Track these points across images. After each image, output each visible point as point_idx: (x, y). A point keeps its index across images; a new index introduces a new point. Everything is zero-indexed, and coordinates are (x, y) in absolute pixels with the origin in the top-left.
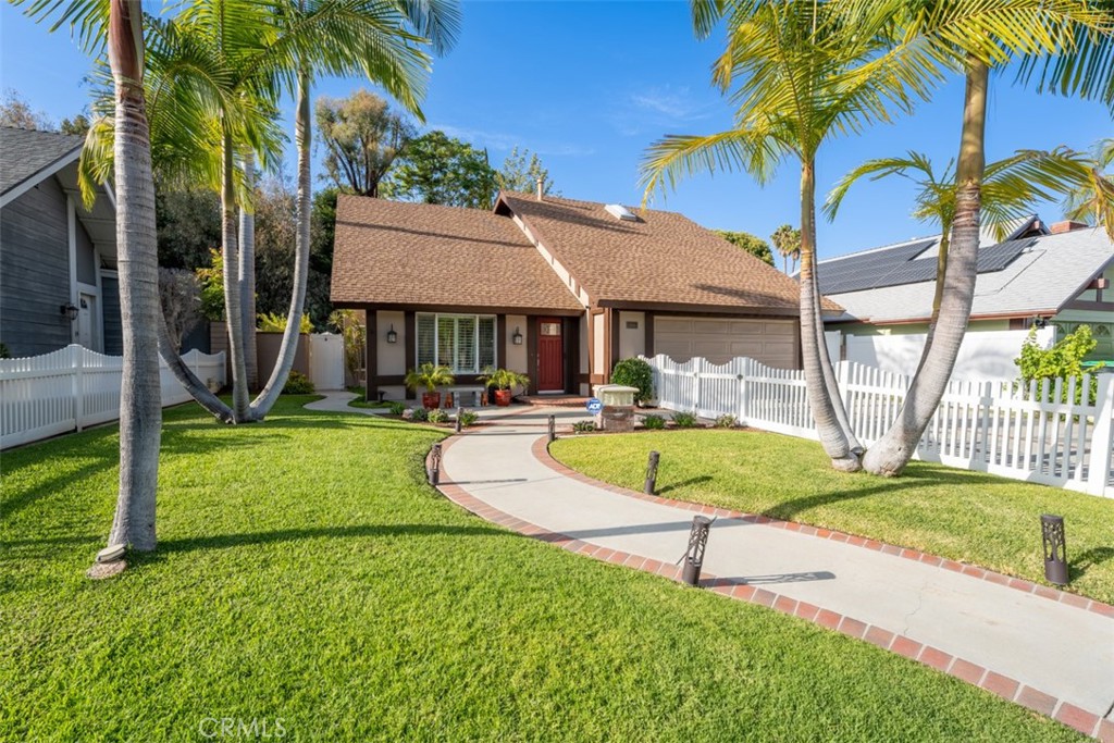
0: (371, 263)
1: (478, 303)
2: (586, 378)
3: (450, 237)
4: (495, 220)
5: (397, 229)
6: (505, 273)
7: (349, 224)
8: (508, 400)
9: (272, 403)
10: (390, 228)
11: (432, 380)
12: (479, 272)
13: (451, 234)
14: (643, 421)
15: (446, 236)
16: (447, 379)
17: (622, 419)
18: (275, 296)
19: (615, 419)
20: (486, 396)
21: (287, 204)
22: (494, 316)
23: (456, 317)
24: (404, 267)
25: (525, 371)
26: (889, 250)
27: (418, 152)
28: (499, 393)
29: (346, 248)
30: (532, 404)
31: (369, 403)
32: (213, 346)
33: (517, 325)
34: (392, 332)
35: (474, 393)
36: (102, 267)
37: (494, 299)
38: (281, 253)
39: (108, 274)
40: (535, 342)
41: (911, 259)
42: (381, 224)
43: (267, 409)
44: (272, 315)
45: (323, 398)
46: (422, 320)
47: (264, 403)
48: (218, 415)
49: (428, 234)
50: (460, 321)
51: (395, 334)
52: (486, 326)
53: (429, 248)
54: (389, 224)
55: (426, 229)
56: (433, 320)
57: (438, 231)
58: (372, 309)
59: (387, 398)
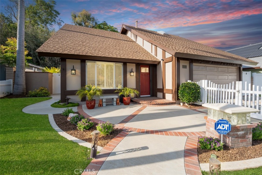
1: (115, 56)
2: (162, 90)
3: (105, 37)
6: (126, 48)
7: (65, 30)
8: (129, 101)
11: (90, 94)
12: (115, 46)
13: (105, 36)
15: (103, 37)
20: (118, 100)
22: (122, 63)
23: (105, 63)
25: (135, 87)
28: (125, 98)
29: (59, 35)
30: (140, 104)
31: (62, 104)
35: (113, 99)
37: (122, 55)
40: (139, 76)
50: (107, 66)
51: (75, 70)
52: (118, 68)
53: (96, 39)
55: (96, 34)
56: (94, 65)
59: (70, 101)
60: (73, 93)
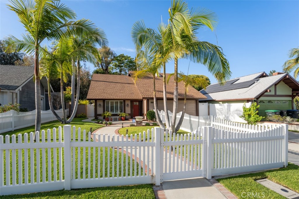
0: (97, 90)
1: (118, 98)
3: (116, 83)
4: (128, 78)
5: (104, 81)
7: (94, 81)
8: (124, 119)
9: (72, 120)
10: (103, 81)
11: (107, 115)
12: (121, 91)
14: (145, 124)
15: (115, 82)
16: (110, 115)
17: (140, 124)
18: (84, 95)
19: (138, 123)
20: (119, 118)
21: (86, 74)
22: (123, 101)
23: (114, 101)
24: (104, 90)
25: (130, 113)
26: (231, 81)
27: (117, 60)
28: (122, 118)
29: (92, 86)
31: (95, 120)
32: (66, 108)
33: (128, 103)
34: (100, 105)
35: (117, 118)
36: (45, 92)
37: (122, 97)
38: (85, 85)
39: (46, 93)
40: (132, 107)
41: (232, 84)
42: (101, 80)
43: (71, 121)
44: (81, 100)
45: (88, 118)
46: (107, 102)
47: (70, 120)
48: (61, 122)
49: (111, 82)
50: (115, 102)
51: (101, 105)
52: (121, 103)
53: (111, 85)
54: (103, 80)
55: (111, 81)
56: (109, 102)
57: (114, 81)
58: (96, 100)
59: (98, 119)
60: (100, 115)
